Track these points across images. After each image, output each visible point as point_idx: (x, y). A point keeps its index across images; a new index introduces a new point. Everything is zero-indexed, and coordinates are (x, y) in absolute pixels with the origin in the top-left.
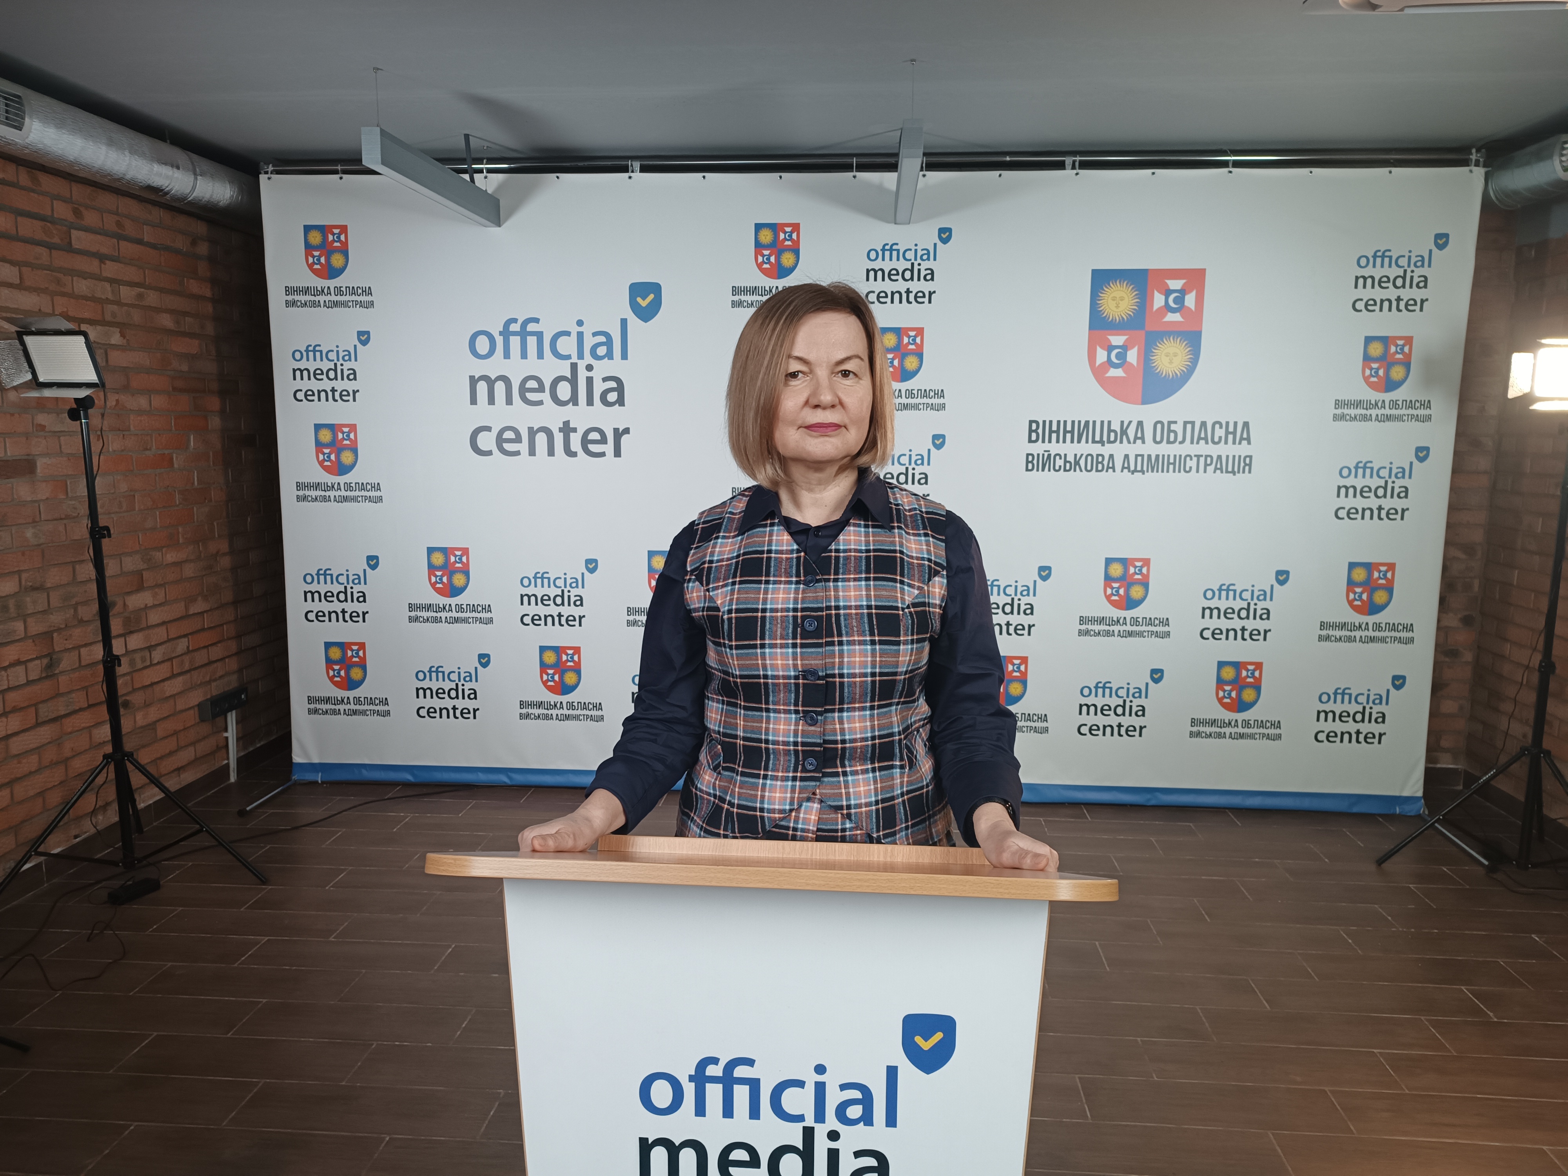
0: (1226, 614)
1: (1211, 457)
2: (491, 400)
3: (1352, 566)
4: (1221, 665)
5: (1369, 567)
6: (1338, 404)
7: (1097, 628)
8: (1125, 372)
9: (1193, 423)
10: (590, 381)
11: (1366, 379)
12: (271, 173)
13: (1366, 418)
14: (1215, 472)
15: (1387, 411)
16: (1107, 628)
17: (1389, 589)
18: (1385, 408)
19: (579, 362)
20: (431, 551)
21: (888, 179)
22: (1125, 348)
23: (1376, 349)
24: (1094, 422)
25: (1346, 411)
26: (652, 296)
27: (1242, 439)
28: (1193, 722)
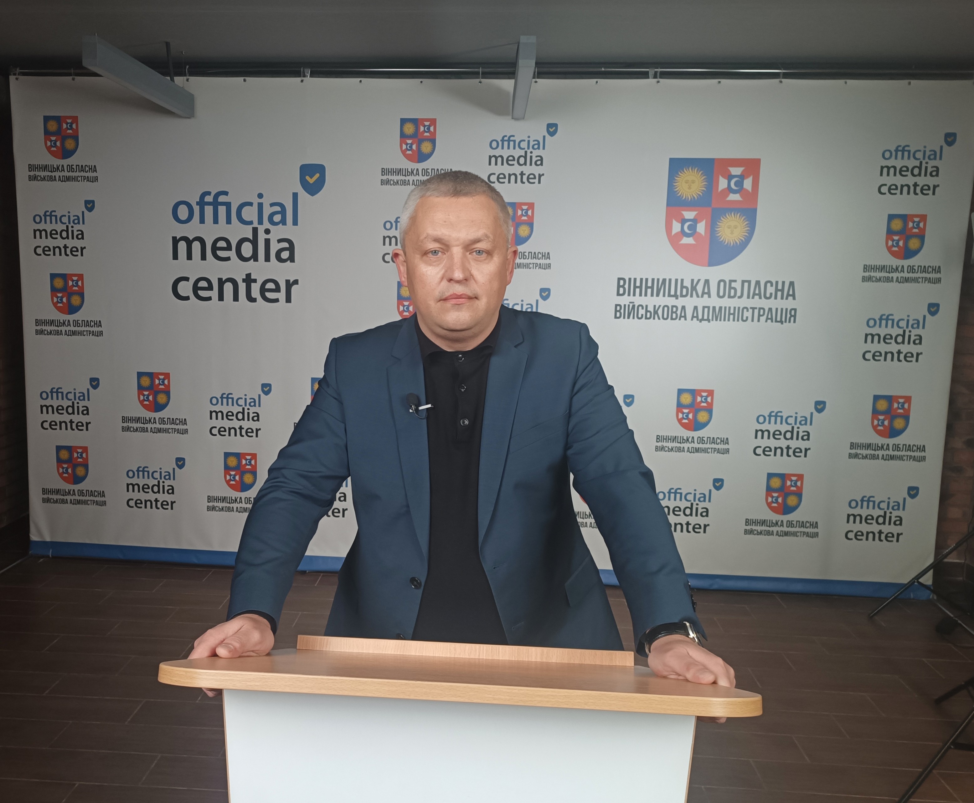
0: (775, 435)
1: (764, 309)
2: (189, 257)
3: (876, 398)
4: (770, 476)
5: (890, 399)
6: (866, 268)
7: (670, 445)
8: (695, 240)
9: (749, 282)
10: (267, 242)
11: (889, 249)
12: (21, 75)
13: (889, 280)
14: (766, 321)
15: (906, 275)
16: (679, 445)
17: (906, 417)
18: (904, 272)
19: (259, 227)
20: (140, 375)
21: (507, 84)
22: (695, 221)
23: (897, 225)
24: (670, 280)
25: (872, 274)
26: (317, 175)
27: (788, 295)
28: (748, 522)
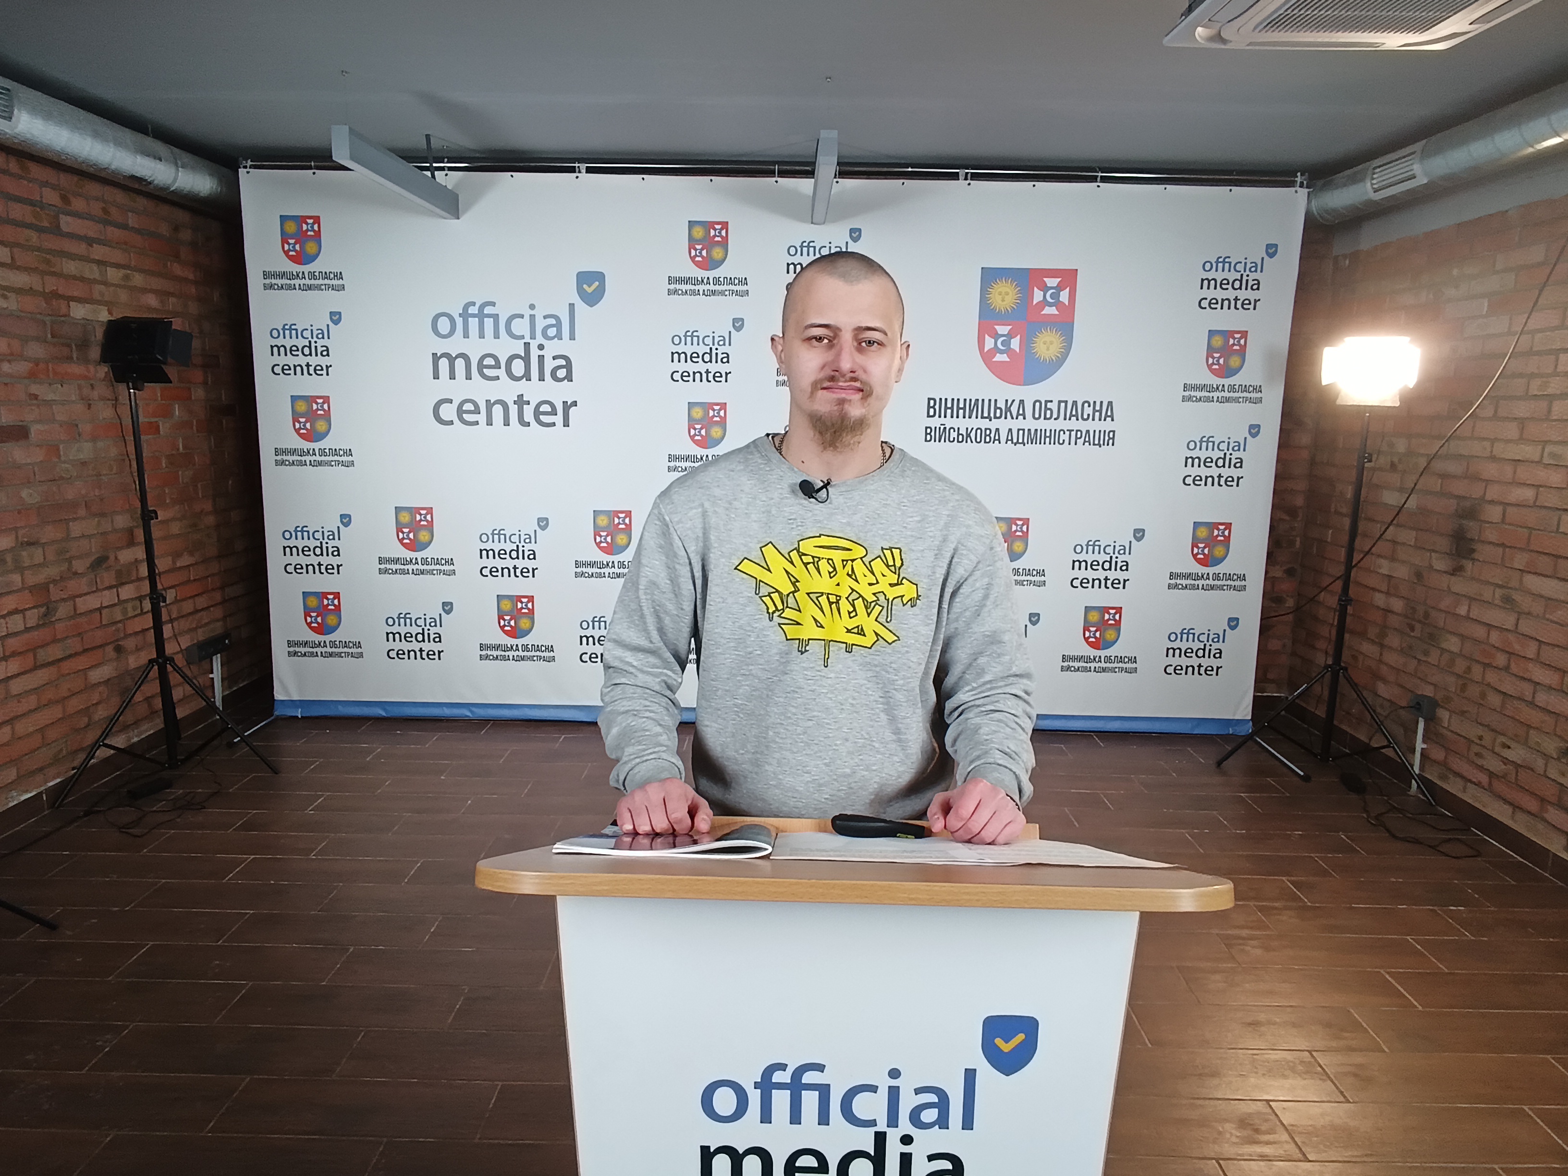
0: (1093, 566)
1: (1081, 431)
2: (452, 376)
3: (1196, 525)
4: (1088, 609)
5: (1211, 526)
6: (1186, 387)
8: (1009, 357)
9: (1066, 402)
10: (541, 358)
11: (1209, 366)
12: (250, 168)
13: (1209, 400)
14: (1084, 444)
15: (1227, 394)
17: (1226, 544)
18: (1224, 391)
20: (398, 510)
21: (805, 185)
22: (1009, 336)
23: (1218, 341)
24: (983, 400)
25: (1193, 394)
26: (596, 284)
27: (1106, 416)
28: (1065, 658)
